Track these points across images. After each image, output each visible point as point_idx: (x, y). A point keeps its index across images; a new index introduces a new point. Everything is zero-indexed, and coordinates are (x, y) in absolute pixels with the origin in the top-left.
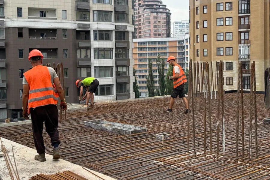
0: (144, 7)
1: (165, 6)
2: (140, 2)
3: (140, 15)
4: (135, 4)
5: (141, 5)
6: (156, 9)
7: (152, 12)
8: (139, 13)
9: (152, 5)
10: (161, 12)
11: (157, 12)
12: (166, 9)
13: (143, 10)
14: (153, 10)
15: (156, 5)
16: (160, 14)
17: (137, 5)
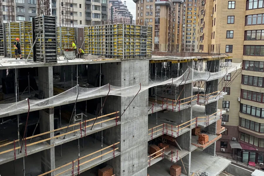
0: (118, 13)
1: (130, 12)
2: (116, 10)
3: (116, 17)
4: (113, 10)
5: (117, 11)
6: (125, 14)
7: (123, 16)
8: (115, 15)
9: (123, 12)
10: (127, 16)
11: (125, 16)
12: (130, 14)
13: (118, 14)
14: (123, 14)
15: (125, 12)
16: (126, 17)
17: (115, 11)
